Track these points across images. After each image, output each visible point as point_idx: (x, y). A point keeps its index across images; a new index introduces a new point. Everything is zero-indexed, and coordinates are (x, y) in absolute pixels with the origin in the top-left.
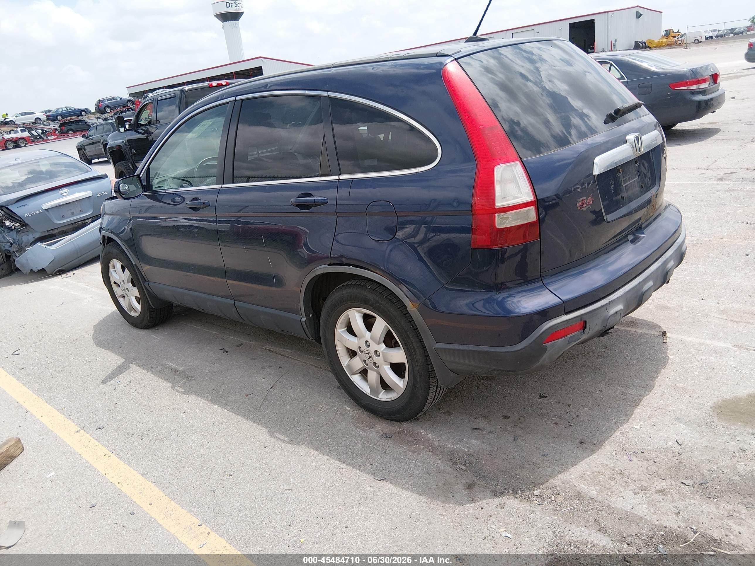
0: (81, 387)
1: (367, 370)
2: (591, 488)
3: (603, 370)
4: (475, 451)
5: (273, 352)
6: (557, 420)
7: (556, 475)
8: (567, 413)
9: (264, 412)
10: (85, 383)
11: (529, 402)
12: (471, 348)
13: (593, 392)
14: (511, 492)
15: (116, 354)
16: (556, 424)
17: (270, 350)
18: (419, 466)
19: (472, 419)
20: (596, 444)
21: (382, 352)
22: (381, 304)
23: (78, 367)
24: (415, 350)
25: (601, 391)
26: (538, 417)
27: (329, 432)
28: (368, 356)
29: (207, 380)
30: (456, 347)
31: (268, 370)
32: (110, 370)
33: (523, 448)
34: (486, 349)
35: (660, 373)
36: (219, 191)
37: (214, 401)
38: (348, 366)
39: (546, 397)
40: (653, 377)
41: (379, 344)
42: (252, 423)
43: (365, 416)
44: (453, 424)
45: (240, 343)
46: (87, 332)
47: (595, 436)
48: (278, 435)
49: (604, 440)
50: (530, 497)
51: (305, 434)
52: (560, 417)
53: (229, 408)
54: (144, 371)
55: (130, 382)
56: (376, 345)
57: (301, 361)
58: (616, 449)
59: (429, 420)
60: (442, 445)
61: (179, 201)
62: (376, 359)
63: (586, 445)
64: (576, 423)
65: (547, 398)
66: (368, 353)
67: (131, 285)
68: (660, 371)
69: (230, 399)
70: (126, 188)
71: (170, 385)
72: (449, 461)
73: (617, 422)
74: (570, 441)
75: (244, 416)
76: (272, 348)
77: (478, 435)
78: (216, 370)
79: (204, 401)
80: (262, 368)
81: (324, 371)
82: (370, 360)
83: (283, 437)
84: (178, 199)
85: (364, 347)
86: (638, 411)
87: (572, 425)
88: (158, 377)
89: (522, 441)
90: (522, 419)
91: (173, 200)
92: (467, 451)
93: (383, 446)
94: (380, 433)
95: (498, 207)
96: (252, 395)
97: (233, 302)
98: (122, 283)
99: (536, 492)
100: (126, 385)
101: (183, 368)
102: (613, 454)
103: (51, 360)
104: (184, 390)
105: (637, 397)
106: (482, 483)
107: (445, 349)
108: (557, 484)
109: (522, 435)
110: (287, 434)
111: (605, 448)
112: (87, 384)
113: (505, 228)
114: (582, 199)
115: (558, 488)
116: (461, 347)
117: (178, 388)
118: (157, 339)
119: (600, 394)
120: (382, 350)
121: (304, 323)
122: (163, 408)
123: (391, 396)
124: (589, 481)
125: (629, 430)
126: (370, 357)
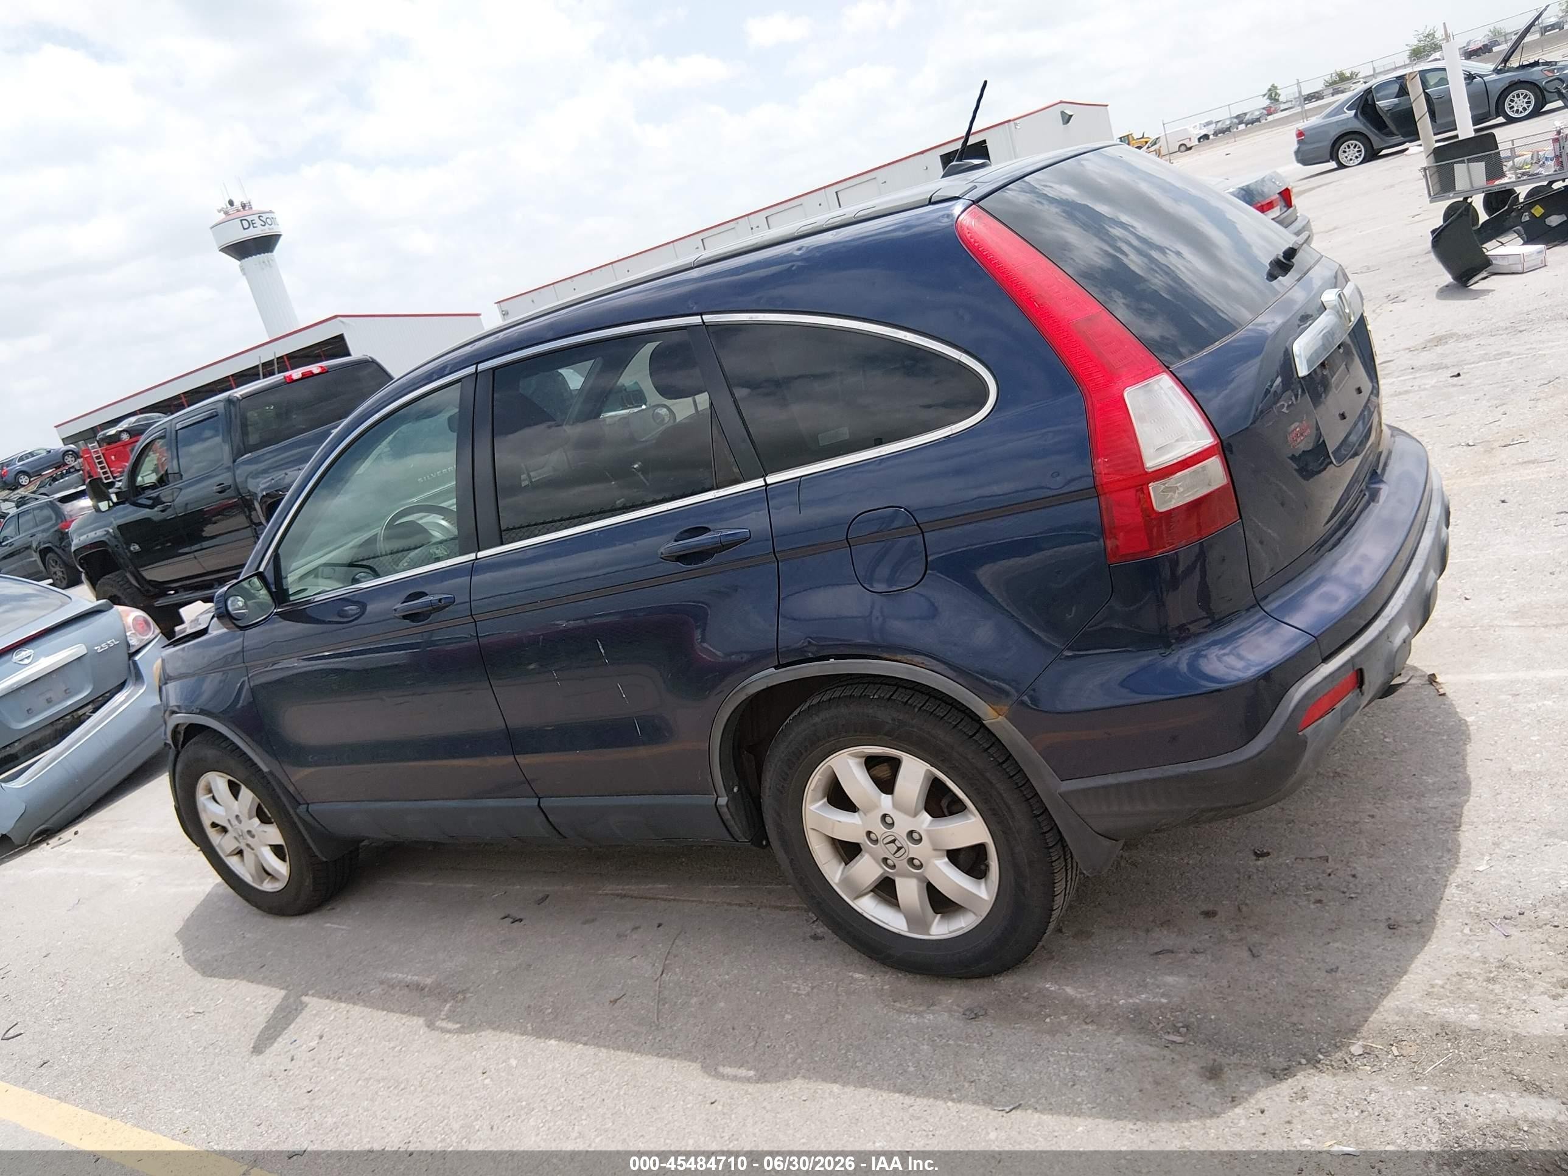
0: (209, 1074)
1: (894, 881)
2: (1461, 1009)
3: (1352, 775)
4: (1183, 998)
5: (625, 896)
6: (1318, 894)
7: (1378, 1003)
8: (1330, 875)
9: (671, 1027)
10: (212, 1064)
11: (1239, 873)
12: (1145, 774)
13: (1356, 823)
14: (1304, 1061)
15: (259, 983)
16: (1320, 901)
17: (618, 895)
18: (1081, 1059)
19: (1141, 933)
20: (1421, 921)
21: (928, 831)
22: (913, 727)
23: (180, 1032)
24: (1009, 808)
25: (1372, 816)
26: (1275, 896)
27: (842, 1035)
28: (893, 848)
29: (502, 989)
30: (1110, 780)
31: (635, 936)
32: (260, 1022)
33: (1281, 967)
34: (1182, 769)
35: (1466, 755)
36: (473, 569)
37: (543, 1032)
38: (846, 881)
39: (1268, 854)
40: (1457, 764)
41: (915, 815)
42: (655, 1060)
43: (905, 983)
44: (1105, 954)
45: (540, 896)
46: (166, 951)
47: (1411, 907)
48: (728, 1070)
49: (1434, 910)
50: (1349, 1062)
51: (789, 1053)
52: (1319, 887)
53: (585, 1039)
54: (343, 1005)
55: (321, 1037)
56: (910, 819)
57: (701, 902)
58: (1467, 922)
59: (1052, 958)
60: (1108, 1004)
61: (355, 612)
62: (914, 850)
63: (1403, 929)
64: (1359, 891)
65: (1271, 856)
66: (893, 841)
67: (259, 822)
68: (1465, 750)
69: (578, 1019)
70: (241, 604)
71: (421, 1021)
72: (1140, 1033)
73: (1438, 868)
74: (1366, 930)
75: (630, 1048)
76: (619, 889)
77: (1170, 963)
78: (514, 964)
79: (517, 1037)
80: (619, 936)
81: (762, 910)
82: (898, 855)
83: (743, 1072)
84: (352, 609)
85: (879, 830)
86: (1467, 837)
87: (1353, 895)
88: (383, 1009)
89: (1271, 952)
90: (1244, 909)
91: (342, 614)
92: (1168, 1003)
93: (978, 1037)
94: (955, 1011)
95: (1150, 470)
96: (624, 999)
97: (535, 802)
98: (235, 822)
99: (1356, 1049)
100: (313, 1044)
101: (434, 977)
102: (1465, 931)
103: (105, 1029)
104: (458, 1026)
105: (1449, 812)
106: (1234, 1059)
107: (1085, 791)
108: (1390, 1020)
109: (1263, 941)
110: (748, 1062)
111: (1443, 926)
112: (219, 1064)
113: (1174, 509)
114: (1293, 427)
115: (1394, 1028)
116: (1124, 778)
117: (444, 1024)
118: (343, 930)
119: (1374, 823)
120: (925, 825)
121: (725, 810)
122: (428, 1075)
123: (962, 924)
124: (1448, 997)
125: (1469, 878)
126: (899, 849)
